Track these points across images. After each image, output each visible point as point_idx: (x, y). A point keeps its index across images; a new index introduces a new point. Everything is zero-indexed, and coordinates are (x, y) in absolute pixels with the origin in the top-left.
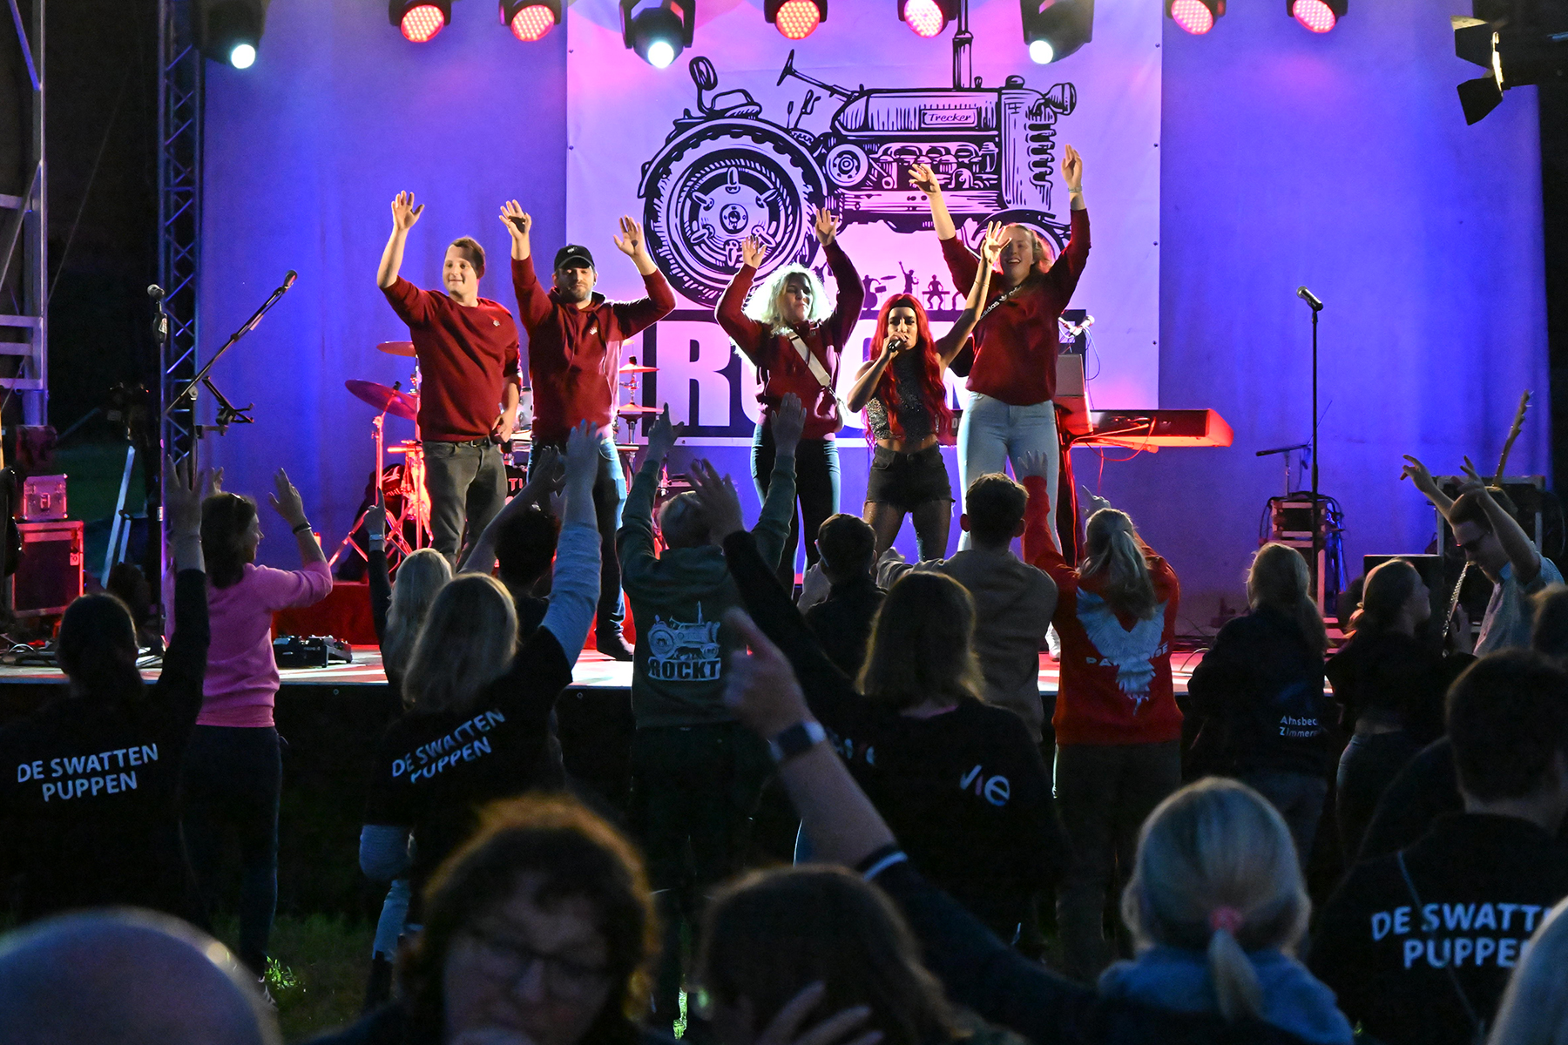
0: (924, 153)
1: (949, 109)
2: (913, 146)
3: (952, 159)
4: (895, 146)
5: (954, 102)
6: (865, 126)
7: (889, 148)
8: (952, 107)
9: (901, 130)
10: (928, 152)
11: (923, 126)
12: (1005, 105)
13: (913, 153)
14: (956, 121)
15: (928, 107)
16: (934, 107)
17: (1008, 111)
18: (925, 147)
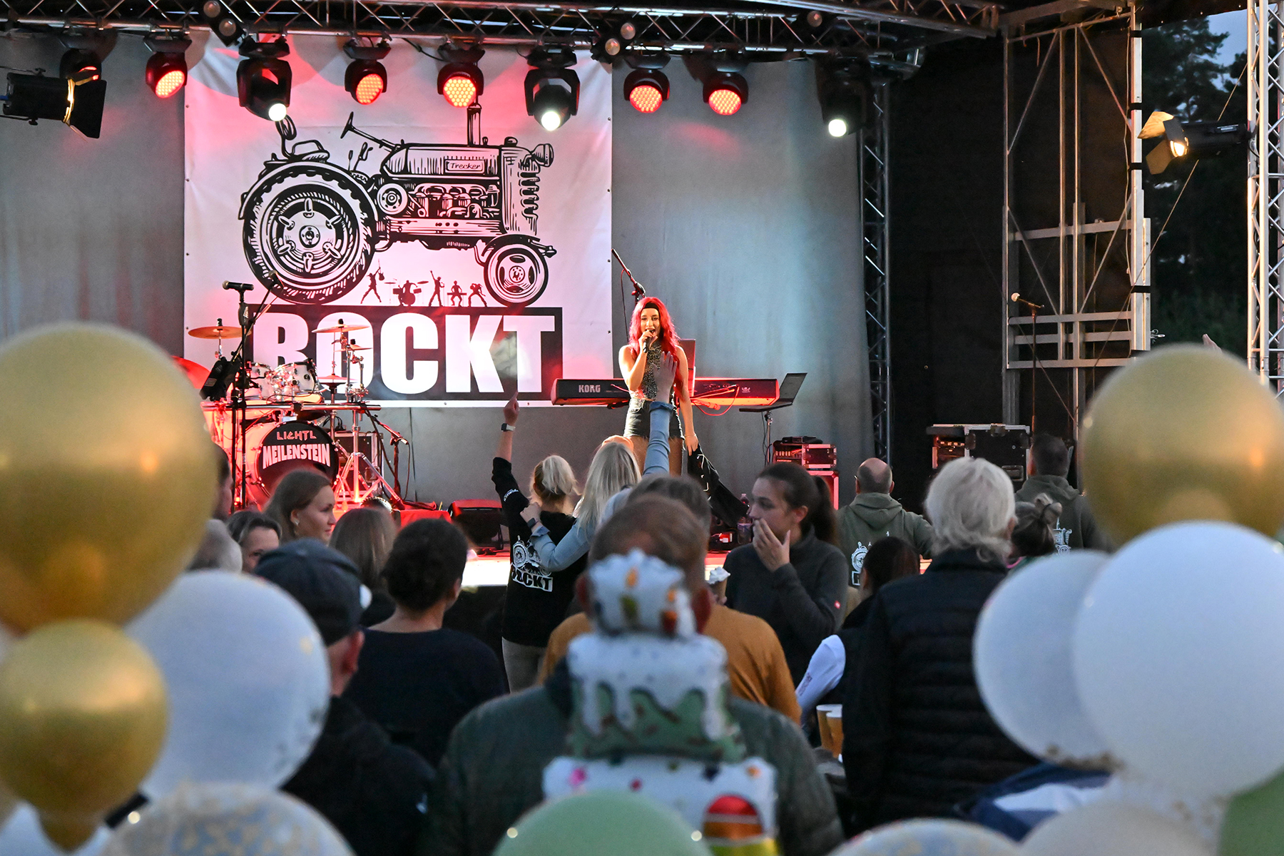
0: (448, 192)
1: (465, 160)
2: (439, 186)
3: (467, 196)
4: (427, 186)
5: (468, 155)
6: (405, 171)
7: (422, 187)
8: (467, 158)
9: (431, 174)
10: (451, 191)
11: (446, 171)
12: (504, 158)
13: (439, 191)
14: (470, 169)
15: (450, 158)
16: (454, 158)
17: (506, 163)
18: (448, 187)
